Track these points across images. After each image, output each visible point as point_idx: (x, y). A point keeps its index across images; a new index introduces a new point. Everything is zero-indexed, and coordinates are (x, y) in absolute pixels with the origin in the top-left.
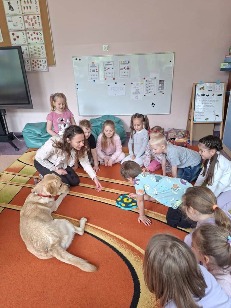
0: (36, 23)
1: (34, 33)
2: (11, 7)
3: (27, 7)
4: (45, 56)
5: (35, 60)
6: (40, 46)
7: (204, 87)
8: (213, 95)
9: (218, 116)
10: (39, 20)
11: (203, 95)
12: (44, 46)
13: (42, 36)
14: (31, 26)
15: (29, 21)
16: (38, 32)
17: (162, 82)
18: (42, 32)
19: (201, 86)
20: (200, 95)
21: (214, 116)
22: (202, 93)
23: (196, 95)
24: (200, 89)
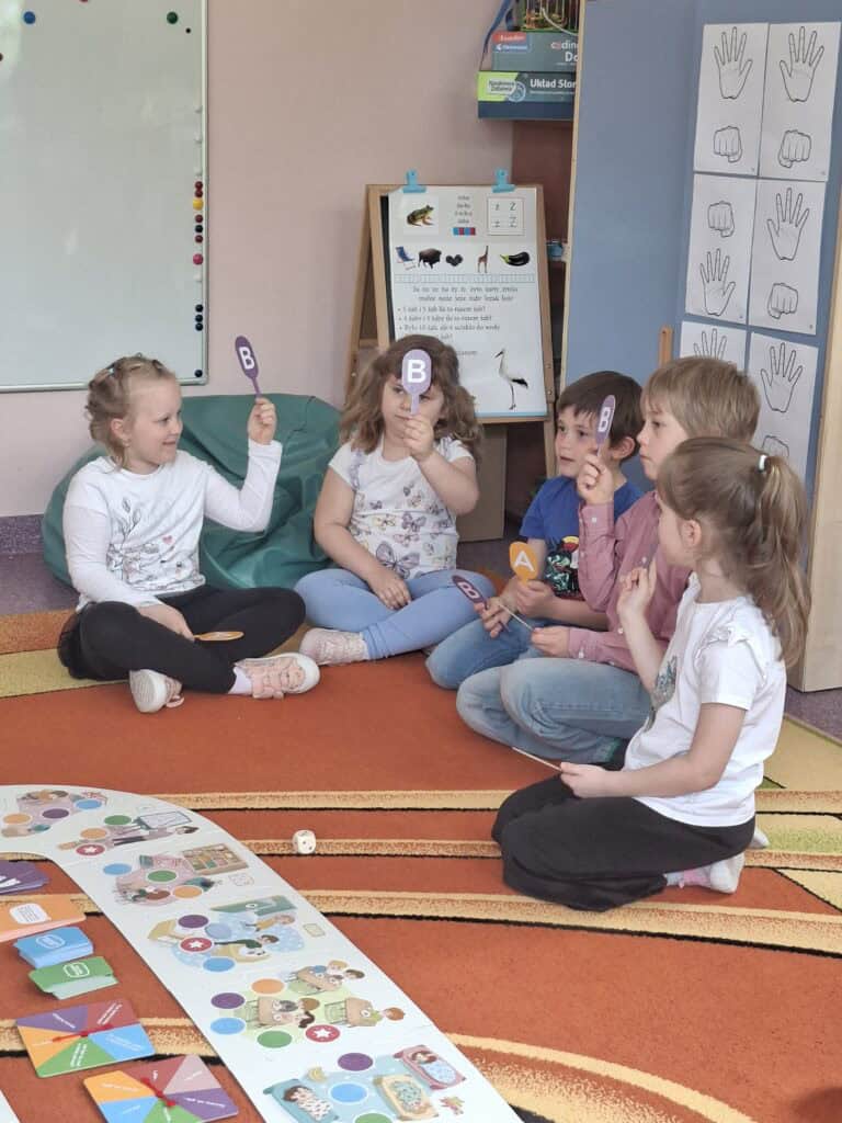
7: (429, 209)
8: (484, 259)
9: (522, 382)
11: (431, 258)
19: (416, 202)
20: (413, 253)
21: (506, 385)
22: (426, 247)
23: (394, 254)
24: (412, 219)
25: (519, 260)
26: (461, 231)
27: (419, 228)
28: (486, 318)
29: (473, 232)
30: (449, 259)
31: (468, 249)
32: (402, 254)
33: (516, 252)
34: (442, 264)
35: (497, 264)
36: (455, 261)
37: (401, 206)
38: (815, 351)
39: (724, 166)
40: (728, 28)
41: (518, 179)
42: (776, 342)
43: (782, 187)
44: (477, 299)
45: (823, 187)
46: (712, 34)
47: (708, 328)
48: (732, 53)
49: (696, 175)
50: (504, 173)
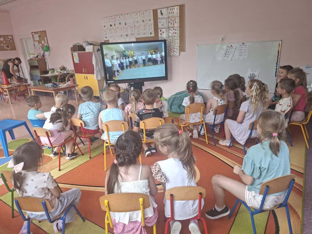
0: (175, 22)
1: (174, 29)
2: (162, 13)
3: (171, 12)
4: (179, 45)
5: (172, 48)
6: (176, 38)
10: (178, 20)
12: (179, 38)
13: (178, 32)
14: (172, 25)
15: (172, 21)
16: (176, 28)
18: (178, 28)
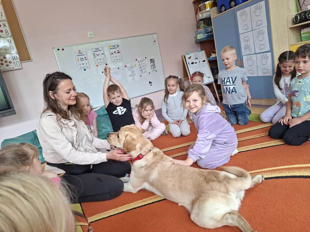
4: (16, 51)
7: (191, 57)
8: (199, 62)
9: (209, 77)
11: (193, 63)
12: (12, 39)
13: (8, 29)
16: (1, 23)
17: (153, 61)
18: (6, 23)
19: (189, 56)
20: (190, 63)
21: (207, 78)
22: (192, 62)
23: (188, 64)
24: (189, 58)
25: (204, 61)
26: (196, 59)
27: (190, 59)
28: (202, 70)
29: (197, 58)
30: (195, 63)
31: (197, 61)
32: (188, 63)
33: (203, 60)
34: (194, 64)
35: (201, 62)
36: (196, 63)
37: (187, 57)
38: (270, 53)
39: (245, 31)
40: (242, 10)
41: (202, 50)
42: (262, 54)
43: (258, 30)
44: (200, 68)
45: (266, 27)
46: (238, 13)
47: (248, 56)
48: (243, 14)
49: (240, 35)
50: (200, 49)
